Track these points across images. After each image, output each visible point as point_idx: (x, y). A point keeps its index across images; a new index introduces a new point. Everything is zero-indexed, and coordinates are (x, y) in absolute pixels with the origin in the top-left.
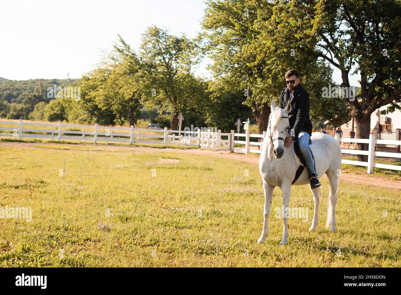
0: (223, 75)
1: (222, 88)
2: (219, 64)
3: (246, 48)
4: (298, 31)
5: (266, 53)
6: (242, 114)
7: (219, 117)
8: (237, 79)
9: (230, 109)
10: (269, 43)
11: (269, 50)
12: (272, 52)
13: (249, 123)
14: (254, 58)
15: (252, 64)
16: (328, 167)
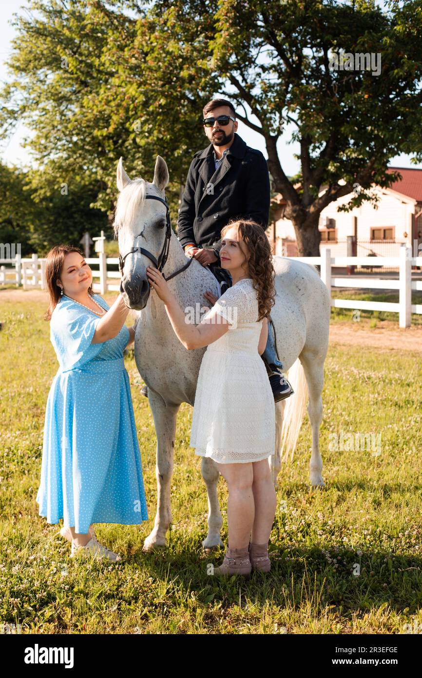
0: (53, 156)
1: (54, 181)
2: (44, 135)
3: (91, 101)
4: (185, 66)
5: (127, 110)
6: (91, 224)
7: (54, 231)
8: (77, 160)
9: (71, 217)
10: (132, 90)
11: (133, 102)
12: (139, 107)
13: (104, 240)
14: (106, 123)
15: (105, 132)
16: (304, 341)
